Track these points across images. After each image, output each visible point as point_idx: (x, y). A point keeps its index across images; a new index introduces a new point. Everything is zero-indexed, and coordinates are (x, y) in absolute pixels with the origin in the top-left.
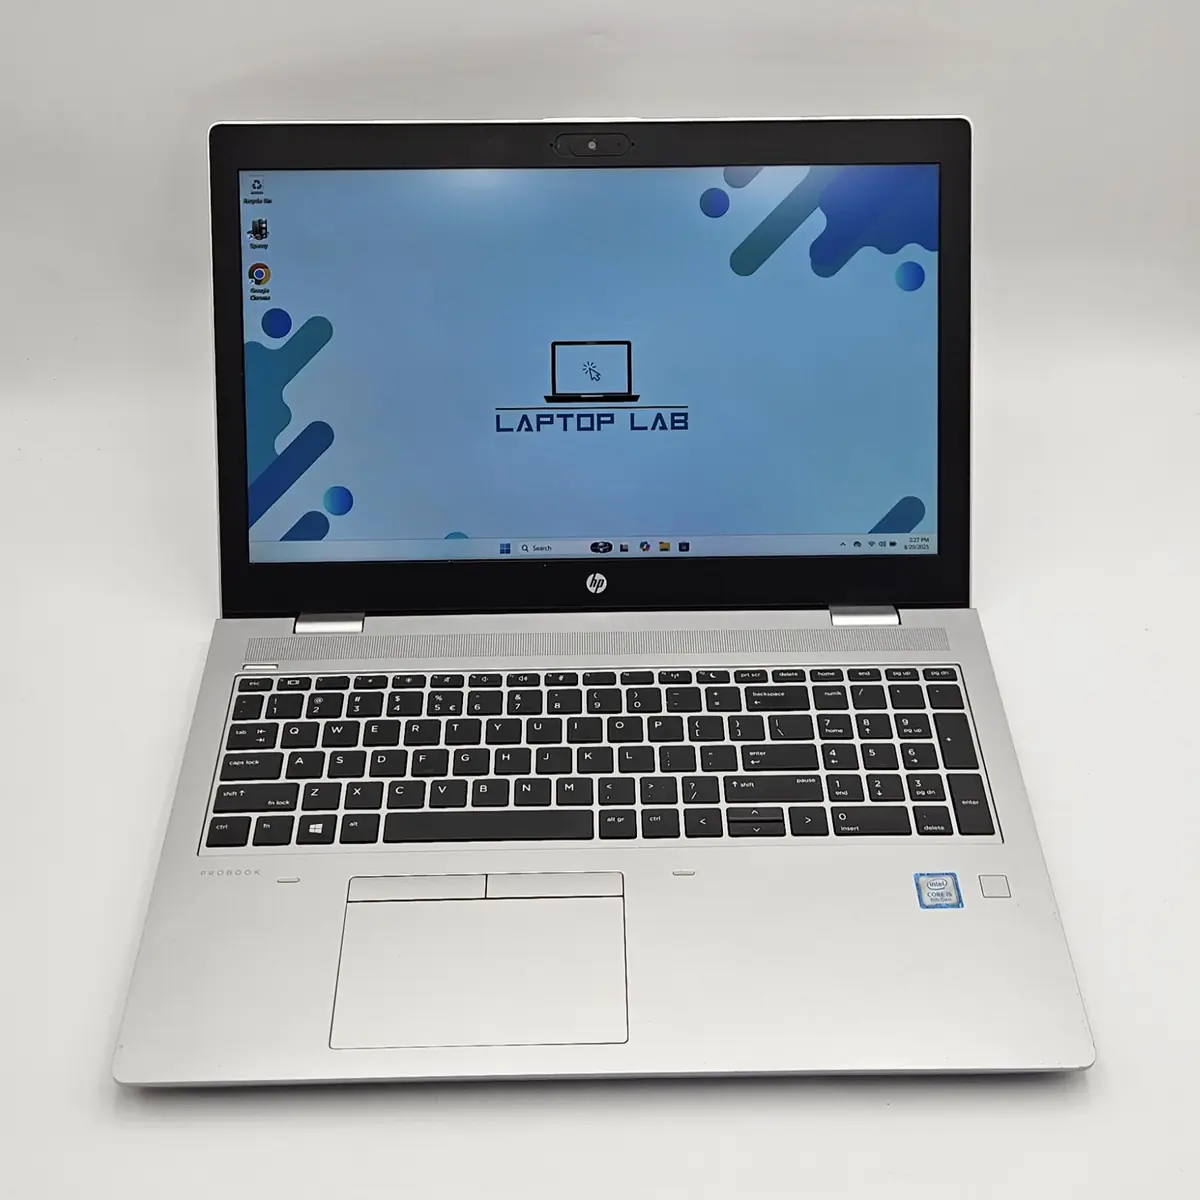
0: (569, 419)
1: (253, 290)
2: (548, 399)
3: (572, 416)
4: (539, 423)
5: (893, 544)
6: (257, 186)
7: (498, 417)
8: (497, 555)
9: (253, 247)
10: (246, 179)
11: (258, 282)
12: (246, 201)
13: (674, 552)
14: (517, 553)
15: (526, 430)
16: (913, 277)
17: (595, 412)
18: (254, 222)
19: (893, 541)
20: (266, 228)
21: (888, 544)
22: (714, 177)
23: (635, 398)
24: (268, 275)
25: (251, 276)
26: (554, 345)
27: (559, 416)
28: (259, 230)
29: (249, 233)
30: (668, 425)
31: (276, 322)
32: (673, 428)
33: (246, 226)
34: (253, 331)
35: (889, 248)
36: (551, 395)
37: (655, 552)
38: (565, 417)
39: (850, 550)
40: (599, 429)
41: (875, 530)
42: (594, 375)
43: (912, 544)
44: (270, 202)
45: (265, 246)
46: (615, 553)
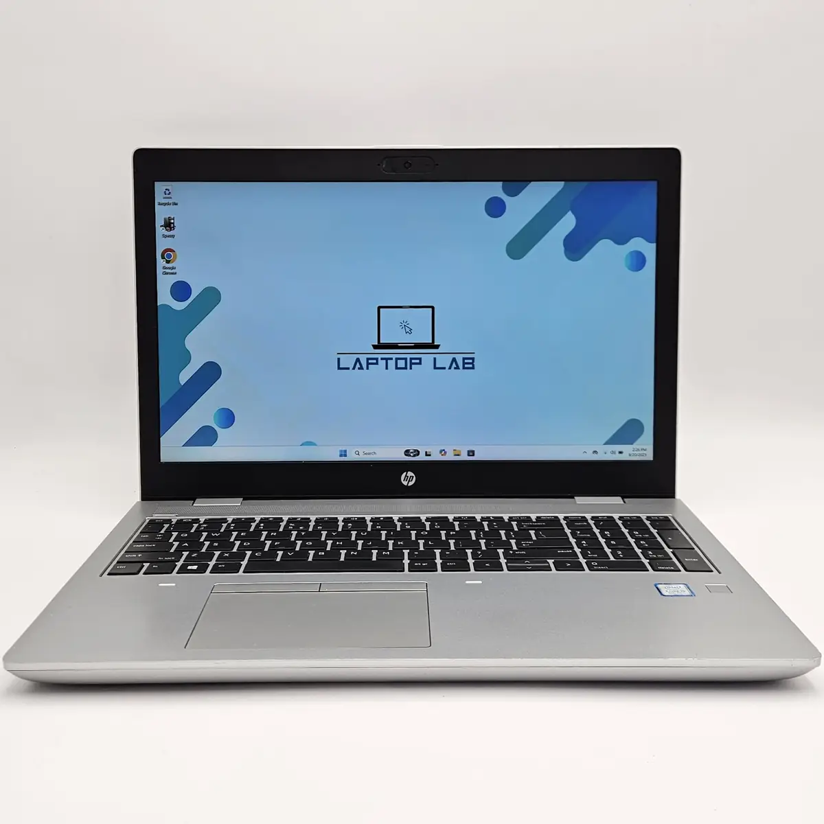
0: (389, 361)
1: (164, 268)
2: (375, 347)
3: (392, 359)
4: (368, 364)
5: (620, 453)
6: (167, 192)
7: (339, 359)
8: (337, 458)
9: (165, 236)
10: (160, 187)
11: (168, 262)
12: (159, 204)
13: (464, 457)
14: (352, 457)
15: (359, 369)
16: (638, 261)
17: (408, 357)
18: (165, 219)
19: (620, 450)
20: (173, 223)
21: (617, 453)
22: (495, 189)
23: (437, 347)
24: (175, 257)
25: (163, 258)
26: (379, 308)
27: (382, 359)
28: (169, 225)
29: (161, 226)
30: (461, 366)
31: (181, 290)
32: (464, 368)
33: (159, 221)
34: (164, 297)
35: (621, 240)
36: (377, 344)
37: (450, 457)
38: (387, 359)
39: (590, 457)
40: (411, 368)
41: (606, 443)
42: (408, 330)
43: (635, 452)
44: (176, 204)
45: (173, 236)
46: (422, 457)
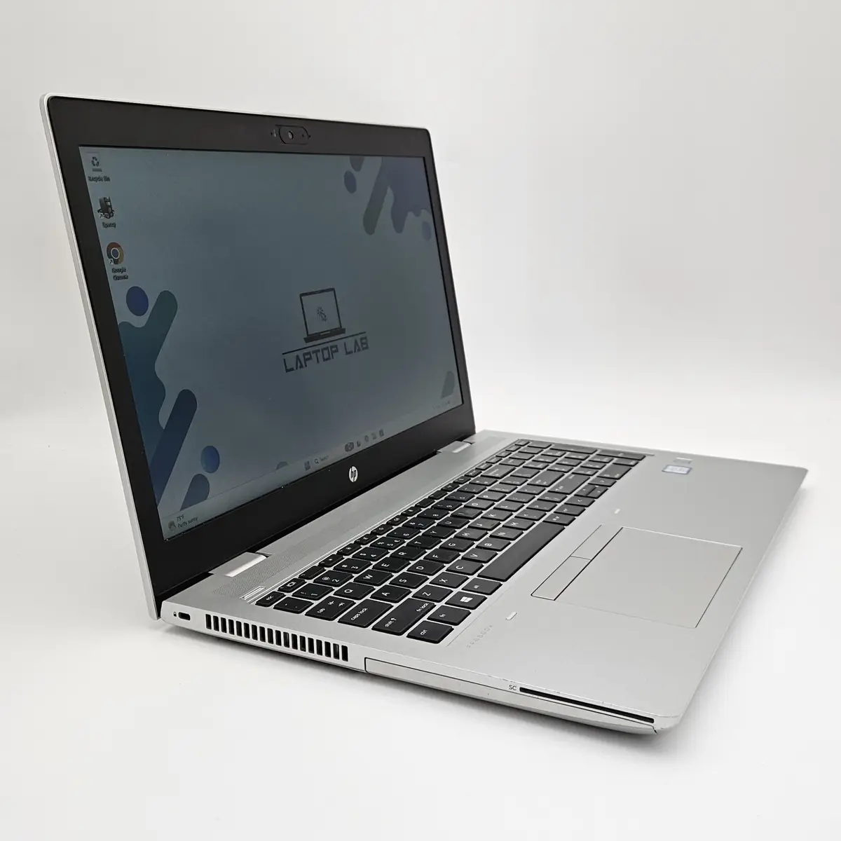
0: (318, 353)
1: (114, 271)
2: (307, 340)
3: (319, 351)
4: (306, 360)
6: (96, 163)
7: (284, 360)
8: (304, 473)
9: (106, 226)
10: (86, 155)
11: (116, 262)
12: (92, 179)
13: (378, 438)
14: (315, 467)
15: (300, 367)
17: (329, 345)
18: (100, 201)
20: (111, 206)
22: (345, 163)
23: (343, 331)
24: (122, 256)
25: (110, 257)
27: (313, 352)
28: (106, 209)
29: (99, 211)
30: (361, 347)
31: (137, 299)
33: (96, 206)
34: (123, 314)
35: (417, 212)
36: (306, 336)
37: (371, 441)
38: (316, 352)
40: (333, 358)
41: (443, 396)
42: (323, 316)
43: (454, 400)
44: (107, 179)
45: (114, 225)
46: (356, 449)
